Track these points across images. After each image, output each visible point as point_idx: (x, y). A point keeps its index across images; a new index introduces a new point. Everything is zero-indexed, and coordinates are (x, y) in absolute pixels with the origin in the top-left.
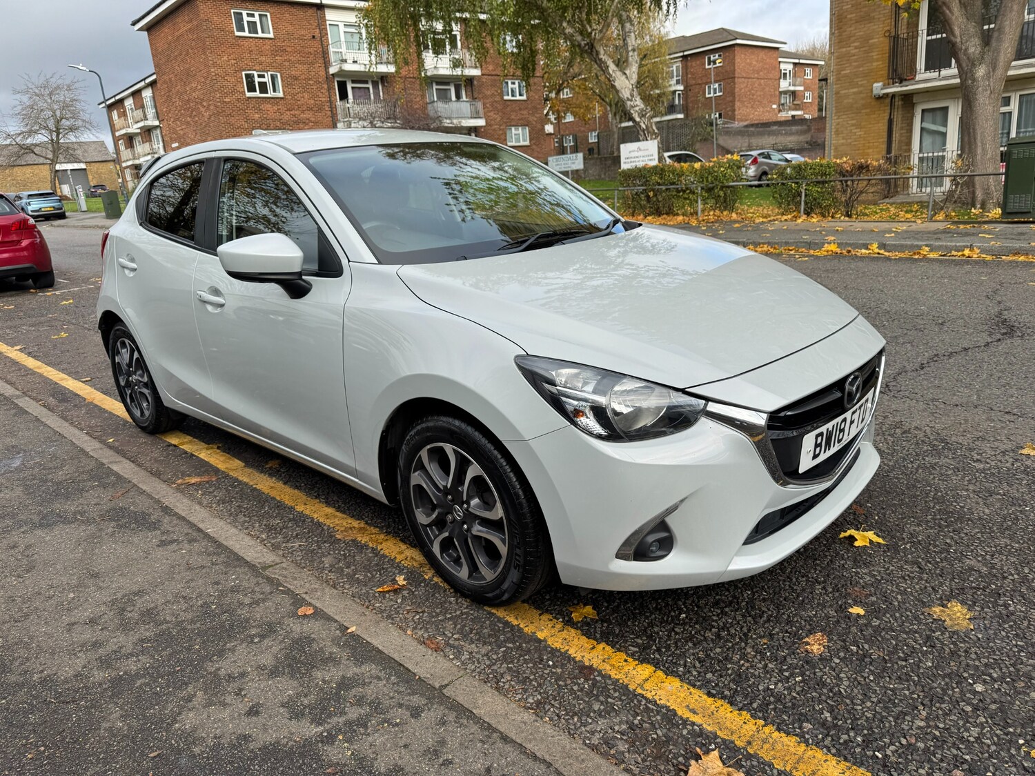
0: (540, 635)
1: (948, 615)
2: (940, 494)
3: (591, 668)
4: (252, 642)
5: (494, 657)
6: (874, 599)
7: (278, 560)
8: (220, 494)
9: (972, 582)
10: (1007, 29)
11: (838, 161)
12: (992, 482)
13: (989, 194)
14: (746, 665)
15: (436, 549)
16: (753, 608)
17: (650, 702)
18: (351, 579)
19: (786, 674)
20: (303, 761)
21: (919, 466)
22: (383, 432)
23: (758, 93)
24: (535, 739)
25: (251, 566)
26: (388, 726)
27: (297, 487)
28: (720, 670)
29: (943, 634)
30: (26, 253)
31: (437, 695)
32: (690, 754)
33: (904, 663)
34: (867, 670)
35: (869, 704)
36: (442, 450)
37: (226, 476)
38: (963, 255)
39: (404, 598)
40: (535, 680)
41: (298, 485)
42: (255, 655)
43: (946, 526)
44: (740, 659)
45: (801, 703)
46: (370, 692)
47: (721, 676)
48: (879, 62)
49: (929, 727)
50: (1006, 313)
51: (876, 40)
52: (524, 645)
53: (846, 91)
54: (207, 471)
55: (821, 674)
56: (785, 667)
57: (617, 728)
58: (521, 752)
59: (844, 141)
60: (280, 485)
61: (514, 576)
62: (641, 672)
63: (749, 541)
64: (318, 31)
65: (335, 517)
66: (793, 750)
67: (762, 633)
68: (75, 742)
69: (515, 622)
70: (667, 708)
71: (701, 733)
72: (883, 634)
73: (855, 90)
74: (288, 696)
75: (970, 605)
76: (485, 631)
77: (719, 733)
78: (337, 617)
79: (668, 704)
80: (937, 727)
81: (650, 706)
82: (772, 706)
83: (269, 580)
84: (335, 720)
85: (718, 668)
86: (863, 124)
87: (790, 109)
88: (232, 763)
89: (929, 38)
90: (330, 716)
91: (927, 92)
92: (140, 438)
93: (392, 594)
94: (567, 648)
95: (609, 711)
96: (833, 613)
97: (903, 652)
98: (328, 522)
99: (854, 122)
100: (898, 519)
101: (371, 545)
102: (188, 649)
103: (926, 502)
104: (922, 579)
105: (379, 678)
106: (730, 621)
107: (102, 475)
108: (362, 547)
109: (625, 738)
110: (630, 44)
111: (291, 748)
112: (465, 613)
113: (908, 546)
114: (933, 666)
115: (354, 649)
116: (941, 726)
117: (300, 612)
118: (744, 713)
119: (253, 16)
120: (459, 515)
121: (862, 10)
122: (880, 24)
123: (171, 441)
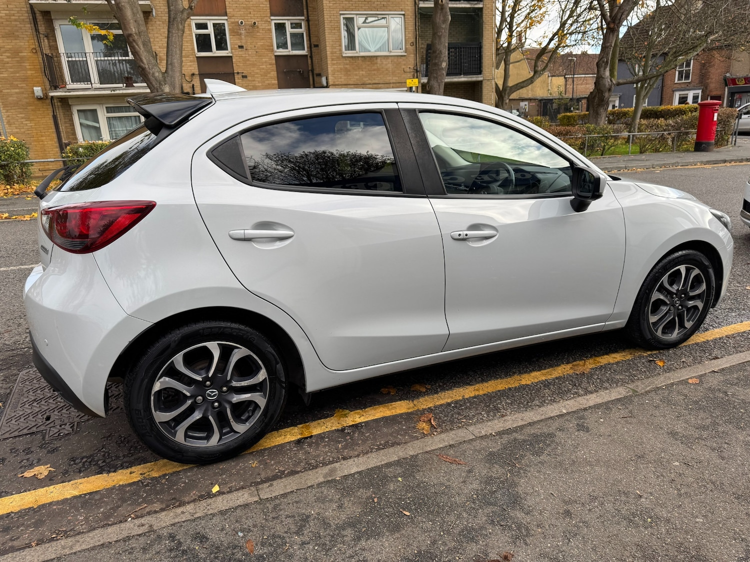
25: (632, 396)
48: (33, 71)
73: (17, 90)
86: (31, 117)
89: (69, 59)
98: (557, 375)
108: (603, 367)
120: (677, 303)
121: (6, 28)
122: (26, 42)
123: (287, 440)
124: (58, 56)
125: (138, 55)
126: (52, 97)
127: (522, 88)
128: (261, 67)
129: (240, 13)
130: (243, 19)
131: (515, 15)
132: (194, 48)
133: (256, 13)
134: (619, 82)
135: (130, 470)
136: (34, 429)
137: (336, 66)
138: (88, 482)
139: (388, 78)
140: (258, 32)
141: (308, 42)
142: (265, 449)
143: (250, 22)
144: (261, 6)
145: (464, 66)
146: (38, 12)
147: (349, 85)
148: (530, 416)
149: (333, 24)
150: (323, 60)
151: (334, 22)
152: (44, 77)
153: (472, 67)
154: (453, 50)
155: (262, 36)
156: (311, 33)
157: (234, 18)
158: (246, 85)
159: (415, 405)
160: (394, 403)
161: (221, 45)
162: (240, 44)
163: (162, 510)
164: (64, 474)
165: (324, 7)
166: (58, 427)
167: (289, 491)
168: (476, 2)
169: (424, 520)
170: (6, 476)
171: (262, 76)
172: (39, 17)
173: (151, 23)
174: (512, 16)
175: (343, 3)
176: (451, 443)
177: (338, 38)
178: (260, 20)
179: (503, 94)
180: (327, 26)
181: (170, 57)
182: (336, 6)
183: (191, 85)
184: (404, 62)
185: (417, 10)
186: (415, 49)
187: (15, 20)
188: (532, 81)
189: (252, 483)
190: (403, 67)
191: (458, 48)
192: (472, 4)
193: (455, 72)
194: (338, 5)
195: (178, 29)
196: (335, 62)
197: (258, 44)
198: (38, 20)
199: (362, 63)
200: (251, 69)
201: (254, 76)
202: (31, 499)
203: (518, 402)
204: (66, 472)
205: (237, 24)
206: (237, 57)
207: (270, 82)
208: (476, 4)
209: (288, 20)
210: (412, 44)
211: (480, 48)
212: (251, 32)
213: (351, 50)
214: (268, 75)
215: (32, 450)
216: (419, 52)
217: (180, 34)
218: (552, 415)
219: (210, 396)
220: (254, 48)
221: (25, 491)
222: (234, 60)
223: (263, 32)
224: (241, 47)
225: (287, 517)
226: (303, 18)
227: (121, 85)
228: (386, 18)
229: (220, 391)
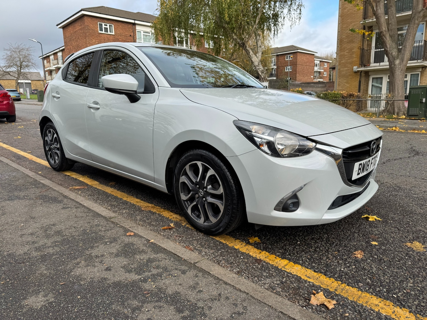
0: (236, 247)
1: (414, 246)
2: (401, 204)
3: (260, 260)
4: (106, 244)
5: (217, 254)
6: (381, 239)
7: (116, 216)
8: (90, 193)
9: (422, 235)
10: (408, 46)
11: (341, 92)
12: (422, 201)
13: (400, 110)
14: (330, 261)
15: (189, 211)
16: (329, 241)
17: (289, 273)
18: (150, 224)
19: (348, 265)
20: (133, 289)
21: (390, 195)
22: (169, 158)
23: (306, 71)
24: (239, 284)
25: (105, 218)
26: (171, 277)
27: (123, 192)
28: (318, 263)
29: (413, 253)
30: (5, 107)
31: (193, 266)
32: (310, 293)
33: (399, 263)
34: (383, 265)
35: (386, 277)
36: (196, 164)
37: (92, 187)
38: (393, 130)
39: (174, 232)
40: (236, 263)
41: (124, 191)
42: (108, 249)
43: (406, 215)
44: (327, 259)
45: (356, 276)
46: (162, 264)
47: (319, 265)
48: (356, 58)
49: (415, 286)
50: (414, 148)
51: (355, 50)
52: (229, 250)
53: (343, 69)
54: (83, 185)
55: (363, 265)
56: (347, 263)
57: (275, 282)
58: (234, 289)
59: (341, 88)
60: (116, 190)
61: (226, 220)
62: (283, 262)
63: (330, 208)
64: (132, 33)
65: (141, 202)
66: (356, 293)
67: (334, 250)
68: (24, 278)
69: (224, 242)
70: (297, 276)
71: (314, 285)
72: (387, 252)
74: (124, 264)
75: (422, 243)
76: (211, 245)
77: (321, 286)
78: (145, 236)
79: (297, 274)
80: (419, 287)
81: (289, 275)
82: (344, 277)
83: (113, 222)
84: (146, 274)
85: (317, 262)
86: (349, 82)
87: (318, 78)
88: (99, 288)
89: (376, 50)
90: (144, 272)
91: (375, 71)
92: (53, 172)
93: (168, 230)
94: (248, 252)
95: (271, 276)
96: (364, 244)
97: (398, 259)
98: (138, 204)
99: (346, 81)
100: (385, 212)
101: (157, 213)
102: (77, 246)
103: (396, 207)
104: (400, 233)
105: (166, 259)
106: (320, 245)
107: (36, 184)
108: (154, 213)
109: (279, 286)
110: (259, 44)
111: (127, 283)
112: (202, 238)
113: (392, 222)
114: (411, 264)
115: (153, 248)
116: (420, 286)
117: (128, 234)
118: (332, 279)
119: (107, 25)
120: (201, 194)
121: (350, 38)
122: (357, 44)
125: (385, 43)
126: (361, 71)
146: (367, 26)
181: (405, 42)
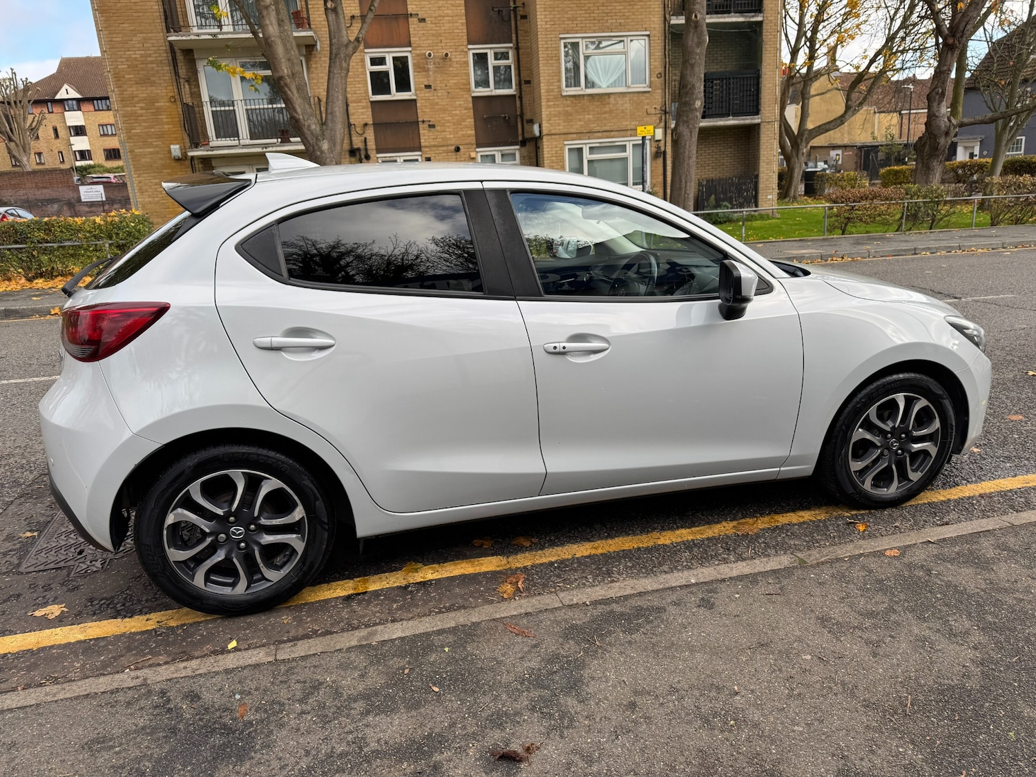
7: (791, 557)
18: (836, 537)
25: (796, 567)
39: (877, 525)
48: (170, 125)
51: (163, 104)
53: (142, 150)
73: (151, 150)
89: (214, 109)
91: (224, 157)
93: (868, 527)
98: (712, 535)
99: (157, 181)
120: (895, 446)
121: (140, 72)
122: (163, 90)
123: (335, 595)
124: (201, 105)
125: (291, 103)
126: (192, 157)
127: (827, 131)
128: (453, 112)
129: (428, 42)
130: (431, 50)
131: (820, 27)
132: (368, 90)
133: (449, 41)
134: (963, 122)
135: (148, 616)
136: (62, 564)
137: (553, 109)
138: (99, 627)
139: (624, 123)
140: (450, 66)
141: (517, 78)
142: (306, 604)
143: (441, 54)
144: (455, 31)
145: (733, 103)
146: (179, 51)
147: (570, 134)
148: (647, 583)
149: (550, 52)
150: (535, 101)
151: (551, 49)
152: (183, 131)
153: (745, 105)
154: (718, 82)
155: (456, 72)
156: (521, 65)
157: (420, 48)
158: (433, 137)
159: (508, 562)
160: (483, 558)
161: (403, 84)
162: (426, 83)
163: (166, 663)
164: (76, 616)
165: (539, 30)
166: (88, 563)
167: (311, 653)
168: (753, 14)
169: (453, 698)
170: (16, 613)
171: (454, 125)
172: (180, 57)
173: (315, 59)
174: (815, 31)
175: (564, 24)
176: (529, 610)
177: (557, 71)
178: (454, 50)
179: (799, 141)
180: (542, 55)
181: (330, 104)
182: (555, 28)
183: (363, 138)
184: (647, 101)
185: (667, 28)
186: (663, 82)
187: (152, 62)
188: (842, 121)
189: (276, 641)
190: (646, 107)
191: (726, 79)
192: (747, 17)
193: (720, 113)
194: (558, 26)
195: (341, 68)
196: (552, 103)
197: (451, 82)
198: (178, 61)
199: (588, 104)
200: (441, 116)
201: (444, 126)
202: (33, 640)
203: (641, 566)
204: (80, 613)
205: (424, 57)
206: (422, 100)
207: (465, 132)
208: (753, 17)
209: (491, 48)
210: (659, 76)
211: (757, 78)
212: (442, 67)
213: (575, 86)
214: (463, 123)
215: (52, 586)
216: (669, 86)
217: (343, 75)
218: (673, 585)
219: (234, 534)
220: (445, 88)
221: (30, 631)
222: (418, 105)
223: (457, 66)
224: (428, 87)
225: (298, 682)
226: (511, 45)
227: (274, 140)
228: (623, 41)
229: (247, 529)
